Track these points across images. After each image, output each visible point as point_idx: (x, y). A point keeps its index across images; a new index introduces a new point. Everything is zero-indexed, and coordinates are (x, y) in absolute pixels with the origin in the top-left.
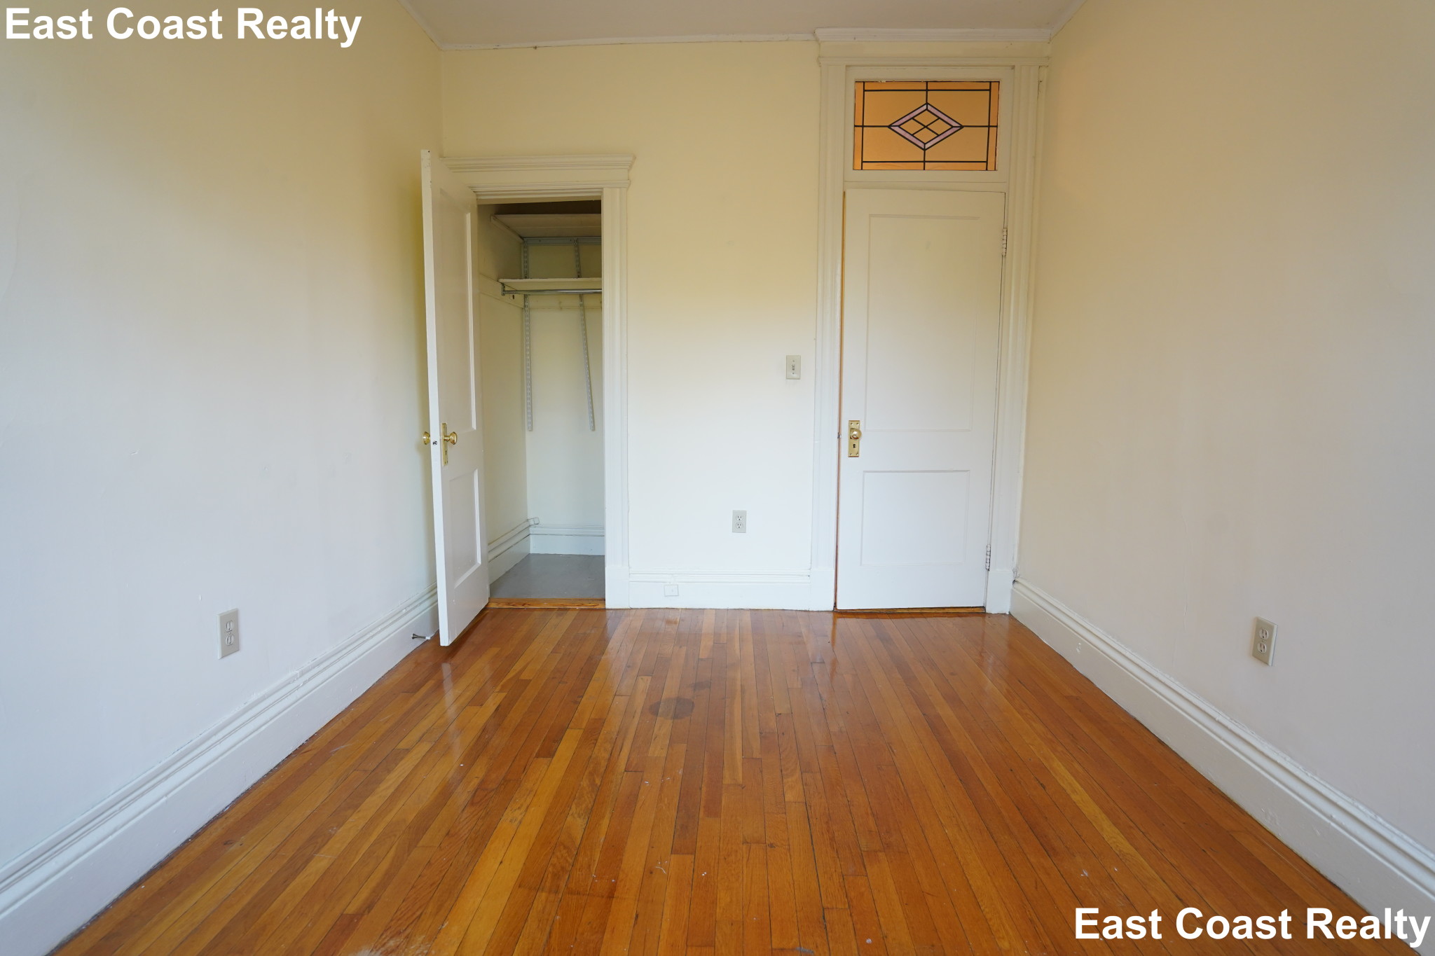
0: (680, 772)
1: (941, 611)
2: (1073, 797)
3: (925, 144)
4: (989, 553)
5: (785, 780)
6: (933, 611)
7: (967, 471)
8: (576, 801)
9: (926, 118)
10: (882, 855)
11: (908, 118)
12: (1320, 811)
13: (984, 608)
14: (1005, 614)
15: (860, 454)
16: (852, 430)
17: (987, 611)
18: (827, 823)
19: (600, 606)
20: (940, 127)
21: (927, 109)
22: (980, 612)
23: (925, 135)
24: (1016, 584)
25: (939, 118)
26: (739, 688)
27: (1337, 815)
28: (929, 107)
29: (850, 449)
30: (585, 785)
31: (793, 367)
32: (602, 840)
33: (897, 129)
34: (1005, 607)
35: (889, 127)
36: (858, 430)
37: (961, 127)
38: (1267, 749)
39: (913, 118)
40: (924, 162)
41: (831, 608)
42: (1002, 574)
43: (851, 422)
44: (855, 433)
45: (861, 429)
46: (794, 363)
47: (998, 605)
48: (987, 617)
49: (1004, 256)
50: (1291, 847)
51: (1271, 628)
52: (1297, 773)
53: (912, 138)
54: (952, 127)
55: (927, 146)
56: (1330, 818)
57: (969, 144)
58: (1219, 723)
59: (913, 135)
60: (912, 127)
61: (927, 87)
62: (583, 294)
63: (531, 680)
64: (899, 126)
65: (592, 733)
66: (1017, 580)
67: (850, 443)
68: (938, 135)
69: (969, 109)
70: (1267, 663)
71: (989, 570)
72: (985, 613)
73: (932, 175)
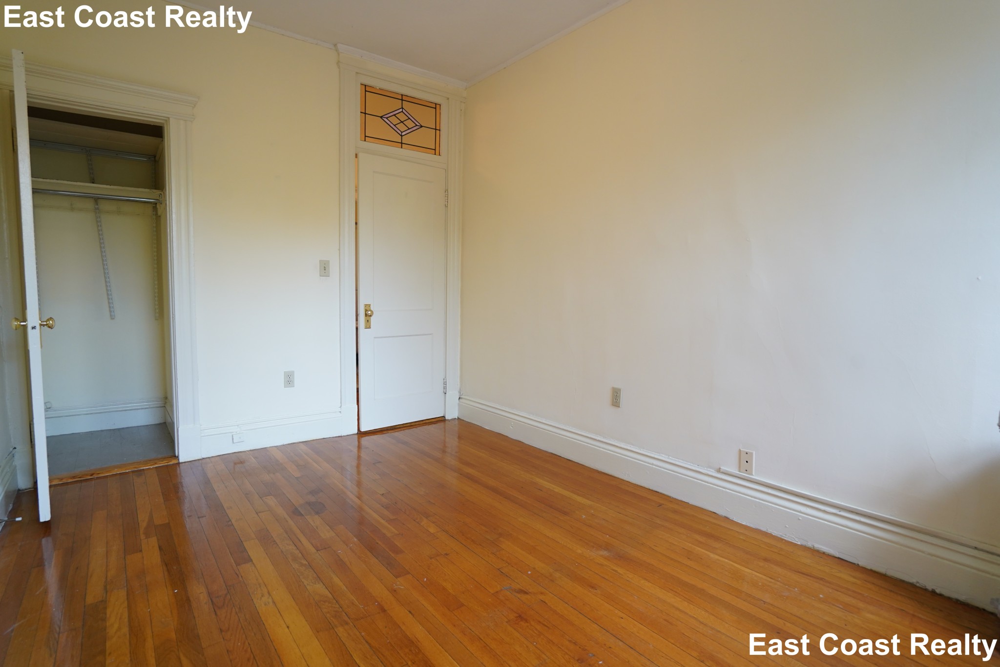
0: (356, 540)
1: (422, 423)
2: (555, 490)
3: (402, 132)
4: (445, 383)
5: (422, 524)
6: (417, 423)
7: (431, 334)
8: (301, 577)
9: (402, 117)
10: (501, 539)
11: (392, 114)
12: (648, 463)
13: (444, 417)
14: (455, 419)
15: (372, 327)
16: (366, 310)
17: (446, 419)
18: (463, 535)
19: (174, 462)
20: (410, 124)
21: (402, 111)
22: (442, 419)
23: (402, 127)
24: (461, 400)
25: (409, 118)
26: (342, 487)
27: (655, 462)
28: (404, 111)
29: (366, 324)
30: (298, 567)
31: (324, 269)
32: (345, 589)
33: (385, 119)
34: (455, 415)
35: (381, 117)
36: (370, 310)
37: (422, 126)
38: (622, 445)
39: (395, 115)
40: (402, 143)
41: (356, 431)
42: (453, 395)
43: (366, 305)
44: (369, 312)
45: (371, 309)
46: (325, 265)
47: (452, 414)
48: (446, 422)
49: (446, 206)
50: (637, 484)
51: (620, 390)
52: (637, 451)
53: (394, 127)
54: (417, 125)
55: (403, 134)
56: (653, 464)
57: (424, 137)
58: (599, 441)
59: (395, 125)
60: (394, 120)
61: (402, 98)
62: (99, 198)
63: (169, 523)
64: (387, 118)
65: (265, 538)
66: (461, 397)
67: (366, 319)
68: (409, 129)
69: (424, 116)
70: (619, 407)
71: (446, 393)
72: (445, 420)
73: (405, 152)
